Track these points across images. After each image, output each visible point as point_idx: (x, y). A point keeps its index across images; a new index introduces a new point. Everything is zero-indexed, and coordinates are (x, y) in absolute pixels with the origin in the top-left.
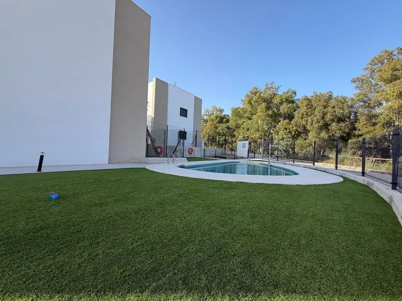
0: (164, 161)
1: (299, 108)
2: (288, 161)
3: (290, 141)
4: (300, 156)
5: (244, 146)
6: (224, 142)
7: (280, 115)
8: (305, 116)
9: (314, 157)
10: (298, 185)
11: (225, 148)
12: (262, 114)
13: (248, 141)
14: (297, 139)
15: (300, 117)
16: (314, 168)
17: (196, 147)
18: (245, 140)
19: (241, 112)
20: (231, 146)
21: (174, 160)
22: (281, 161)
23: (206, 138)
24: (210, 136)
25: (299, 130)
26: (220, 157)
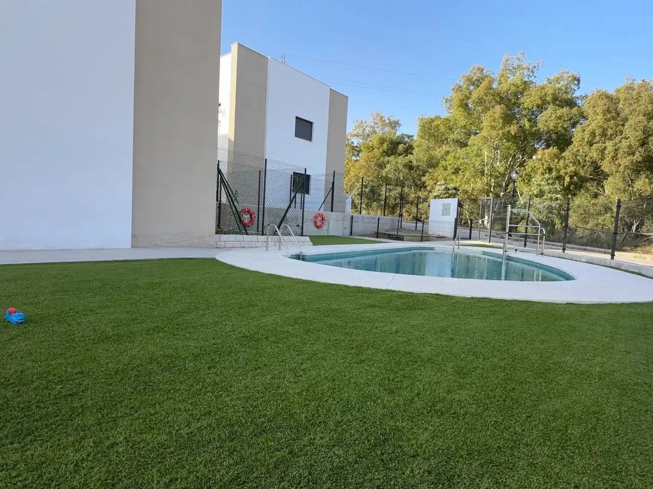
0: (258, 244)
1: (585, 118)
2: (550, 247)
3: (557, 199)
4: (581, 235)
5: (446, 210)
6: (398, 201)
7: (537, 136)
8: (598, 138)
9: (615, 240)
10: (572, 304)
11: (401, 215)
12: (494, 133)
13: (456, 200)
14: (575, 195)
15: (586, 140)
16: (613, 265)
17: (332, 211)
18: (449, 197)
19: (442, 129)
20: (414, 210)
21: (280, 241)
22: (532, 247)
23: (355, 192)
24: (366, 187)
25: (582, 173)
26: (389, 235)
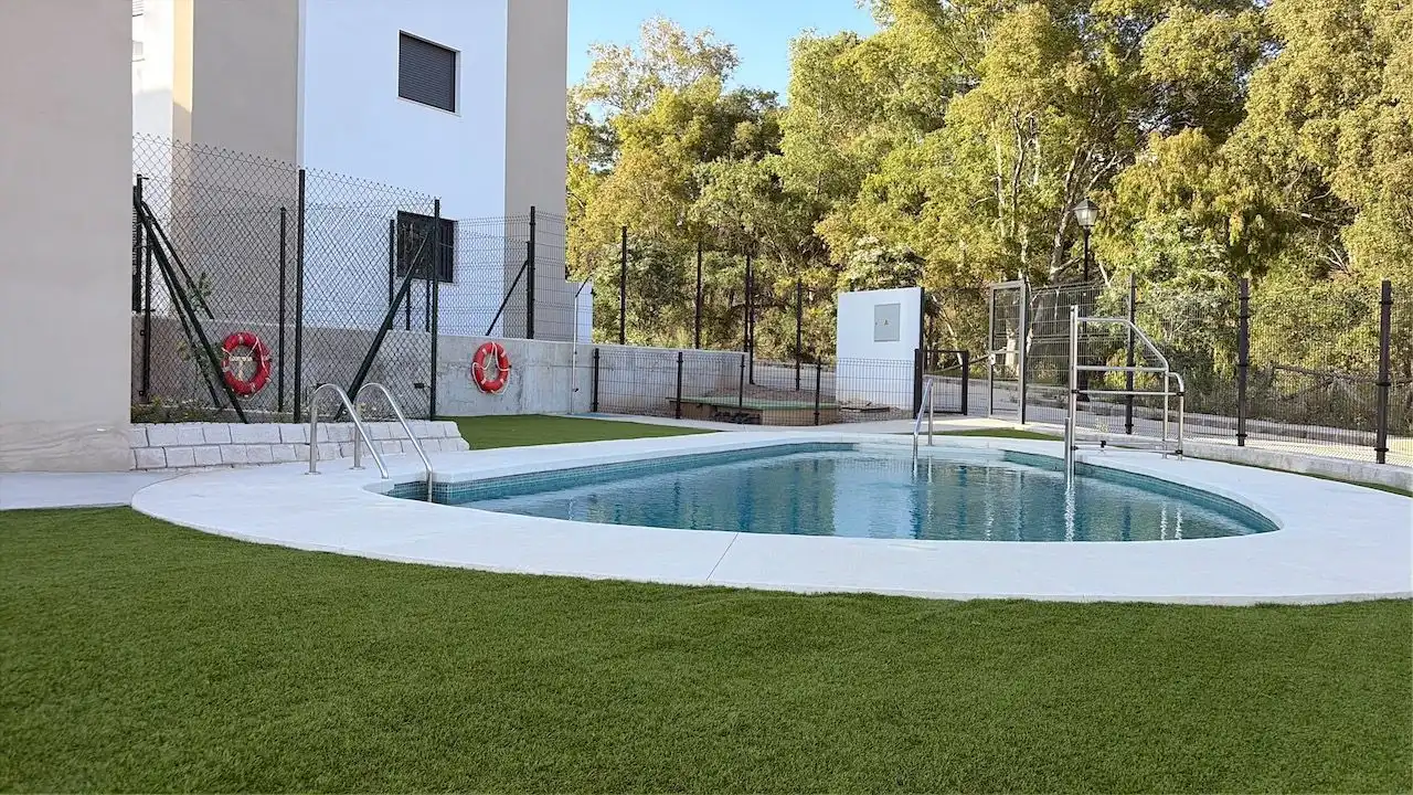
0: (279, 452)
1: (1278, 42)
2: (1203, 429)
3: (1212, 284)
4: (1288, 393)
5: (885, 327)
6: (740, 299)
7: (1144, 95)
8: (1315, 103)
9: (1383, 400)
10: (1271, 606)
11: (749, 344)
12: (1017, 86)
13: (916, 291)
14: (1261, 270)
15: (1284, 108)
16: (1384, 480)
17: (530, 335)
18: (893, 285)
19: (867, 74)
20: (790, 327)
21: (357, 439)
22: (1154, 432)
23: (604, 272)
24: (637, 256)
25: (1276, 201)
26: (715, 407)
